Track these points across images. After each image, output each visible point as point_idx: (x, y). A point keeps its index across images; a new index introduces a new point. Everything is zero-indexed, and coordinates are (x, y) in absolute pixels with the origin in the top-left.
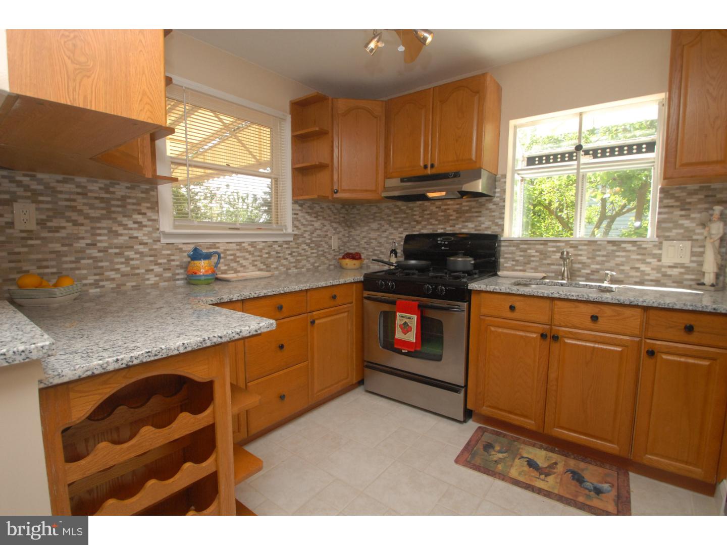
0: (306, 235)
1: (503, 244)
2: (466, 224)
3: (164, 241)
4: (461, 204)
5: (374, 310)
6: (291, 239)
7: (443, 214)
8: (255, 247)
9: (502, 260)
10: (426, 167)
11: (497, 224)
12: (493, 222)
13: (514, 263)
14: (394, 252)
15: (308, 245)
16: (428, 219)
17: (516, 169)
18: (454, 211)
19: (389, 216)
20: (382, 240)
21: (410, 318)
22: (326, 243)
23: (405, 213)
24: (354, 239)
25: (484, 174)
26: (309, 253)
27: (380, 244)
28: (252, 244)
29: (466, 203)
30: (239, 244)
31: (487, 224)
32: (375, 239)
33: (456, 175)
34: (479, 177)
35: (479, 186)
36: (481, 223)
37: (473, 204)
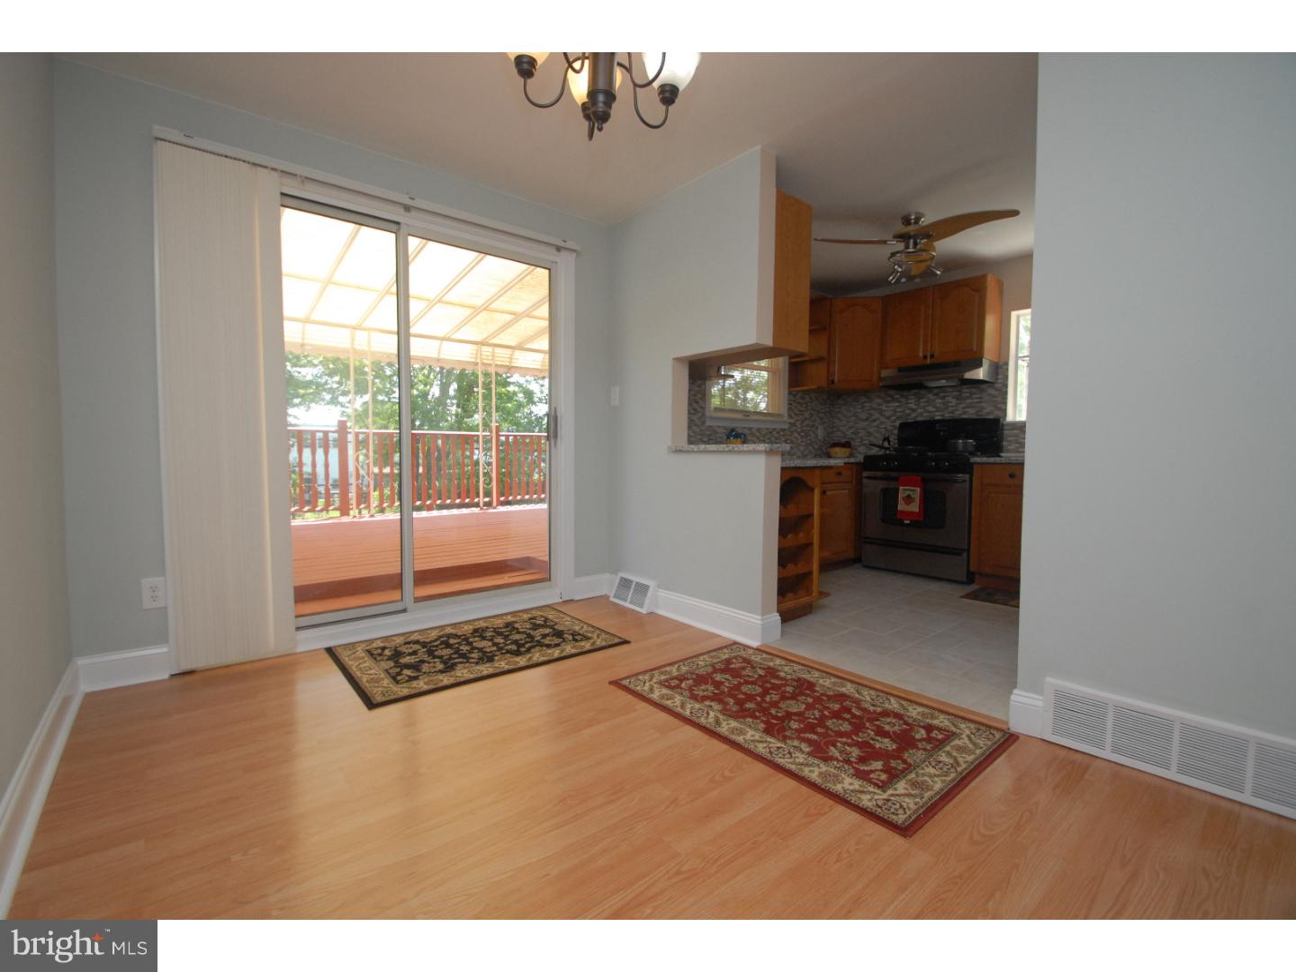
0: (798, 424)
1: (1006, 428)
2: (967, 410)
3: (708, 423)
4: (960, 391)
5: (873, 487)
6: (786, 427)
7: (940, 401)
8: (760, 433)
9: (1005, 443)
10: (925, 357)
11: (1000, 409)
12: (996, 407)
13: (1017, 445)
14: (887, 439)
15: (799, 433)
16: (925, 406)
17: (1020, 355)
18: (953, 398)
19: (880, 405)
20: (872, 430)
21: (914, 491)
22: (814, 433)
23: (898, 402)
24: (839, 430)
25: (986, 363)
26: (799, 441)
27: (870, 434)
28: (759, 430)
29: (966, 391)
30: (750, 429)
31: (989, 409)
32: (864, 429)
33: (957, 364)
34: (980, 365)
35: (981, 374)
36: (983, 408)
37: (974, 390)
